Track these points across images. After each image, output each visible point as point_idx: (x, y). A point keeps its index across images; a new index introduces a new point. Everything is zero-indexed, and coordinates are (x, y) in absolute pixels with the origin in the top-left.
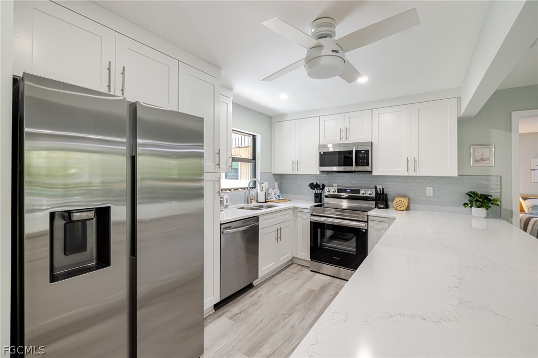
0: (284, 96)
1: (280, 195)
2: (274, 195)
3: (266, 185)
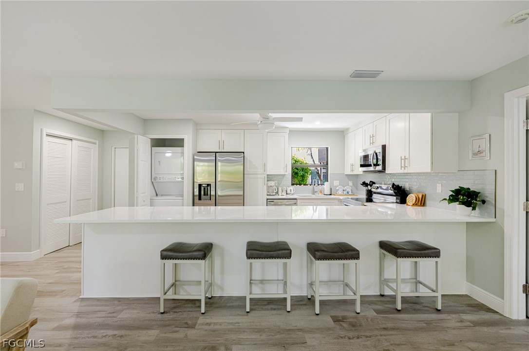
1: (350, 191)
2: (344, 190)
3: (336, 183)
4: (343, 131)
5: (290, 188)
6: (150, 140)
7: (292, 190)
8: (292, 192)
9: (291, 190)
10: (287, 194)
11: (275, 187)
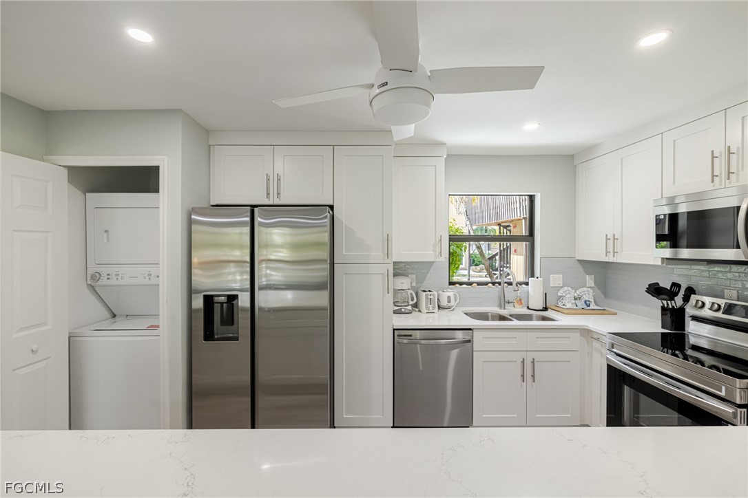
0: (531, 126)
1: (592, 300)
2: (575, 299)
3: (556, 280)
4: (573, 156)
5: (448, 294)
6: (66, 171)
7: (452, 299)
8: (452, 303)
9: (449, 297)
10: (439, 307)
11: (409, 292)
